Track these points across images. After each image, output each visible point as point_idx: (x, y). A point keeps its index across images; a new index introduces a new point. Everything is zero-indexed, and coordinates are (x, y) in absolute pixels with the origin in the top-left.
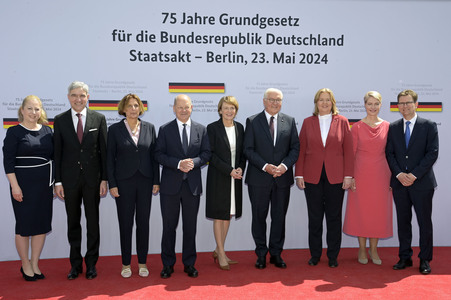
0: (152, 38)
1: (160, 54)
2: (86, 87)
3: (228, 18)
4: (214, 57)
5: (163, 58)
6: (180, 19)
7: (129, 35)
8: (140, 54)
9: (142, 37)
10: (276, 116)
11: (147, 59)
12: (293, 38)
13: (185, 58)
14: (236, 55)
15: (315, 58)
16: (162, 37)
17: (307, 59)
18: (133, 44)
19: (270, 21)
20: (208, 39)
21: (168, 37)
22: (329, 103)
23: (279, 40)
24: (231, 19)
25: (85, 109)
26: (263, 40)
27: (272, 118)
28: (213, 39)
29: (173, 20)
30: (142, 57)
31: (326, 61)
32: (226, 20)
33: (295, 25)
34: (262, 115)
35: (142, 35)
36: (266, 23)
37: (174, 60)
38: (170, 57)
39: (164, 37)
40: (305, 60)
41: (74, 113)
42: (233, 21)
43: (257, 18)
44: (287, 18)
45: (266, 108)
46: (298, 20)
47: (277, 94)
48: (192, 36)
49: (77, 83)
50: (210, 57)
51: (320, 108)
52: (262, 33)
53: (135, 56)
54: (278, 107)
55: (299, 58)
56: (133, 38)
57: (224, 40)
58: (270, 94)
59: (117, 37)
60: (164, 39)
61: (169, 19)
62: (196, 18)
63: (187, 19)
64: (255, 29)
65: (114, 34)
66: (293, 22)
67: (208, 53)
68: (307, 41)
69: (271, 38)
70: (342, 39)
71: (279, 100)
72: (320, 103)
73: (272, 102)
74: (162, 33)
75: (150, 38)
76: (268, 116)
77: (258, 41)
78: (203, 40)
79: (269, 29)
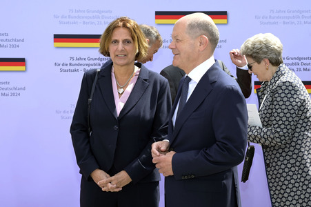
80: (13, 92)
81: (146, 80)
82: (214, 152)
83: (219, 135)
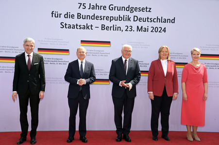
0: (73, 16)
1: (77, 25)
2: (33, 41)
3: (113, 7)
4: (105, 27)
5: (78, 27)
6: (88, 6)
7: (60, 14)
8: (66, 24)
9: (67, 15)
10: (128, 59)
11: (70, 27)
12: (148, 18)
13: (90, 27)
14: (117, 26)
15: (159, 29)
16: (78, 16)
17: (155, 30)
18: (62, 19)
19: (136, 9)
20: (102, 18)
21: (81, 16)
22: (167, 53)
23: (140, 20)
24: (115, 7)
25: (32, 53)
26: (132, 19)
27: (126, 60)
28: (105, 18)
29: (84, 7)
30: (67, 26)
31: (165, 31)
32: (112, 8)
33: (149, 11)
34: (121, 59)
35: (67, 14)
36: (134, 10)
37: (84, 28)
38: (82, 27)
39: (79, 16)
40: (154, 30)
41: (26, 54)
42: (116, 8)
43: (129, 7)
44: (145, 7)
45: (123, 55)
46: (151, 9)
47: (129, 48)
48: (94, 16)
49: (29, 39)
50: (103, 27)
51: (162, 56)
52: (131, 15)
53: (63, 26)
54: (129, 55)
55: (150, 29)
56: (62, 16)
57: (111, 19)
58: (125, 48)
59: (54, 15)
60: (79, 17)
61: (82, 6)
62: (96, 6)
63: (91, 7)
64: (127, 13)
65: (52, 13)
66: (148, 10)
67: (102, 25)
68: (155, 20)
69: (136, 18)
70: (174, 20)
71: (130, 51)
72: (162, 53)
73: (126, 52)
74: (78, 14)
75: (72, 16)
76: (124, 59)
77: (129, 19)
78: (99, 18)
79: (135, 13)
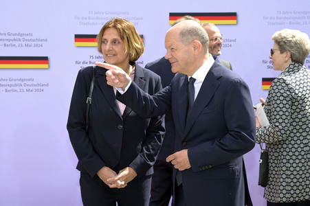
80: (37, 88)
81: (141, 78)
82: (228, 140)
83: (232, 125)
